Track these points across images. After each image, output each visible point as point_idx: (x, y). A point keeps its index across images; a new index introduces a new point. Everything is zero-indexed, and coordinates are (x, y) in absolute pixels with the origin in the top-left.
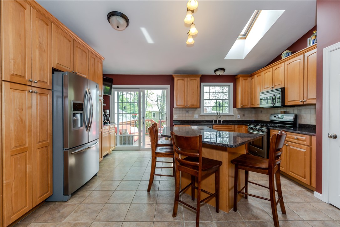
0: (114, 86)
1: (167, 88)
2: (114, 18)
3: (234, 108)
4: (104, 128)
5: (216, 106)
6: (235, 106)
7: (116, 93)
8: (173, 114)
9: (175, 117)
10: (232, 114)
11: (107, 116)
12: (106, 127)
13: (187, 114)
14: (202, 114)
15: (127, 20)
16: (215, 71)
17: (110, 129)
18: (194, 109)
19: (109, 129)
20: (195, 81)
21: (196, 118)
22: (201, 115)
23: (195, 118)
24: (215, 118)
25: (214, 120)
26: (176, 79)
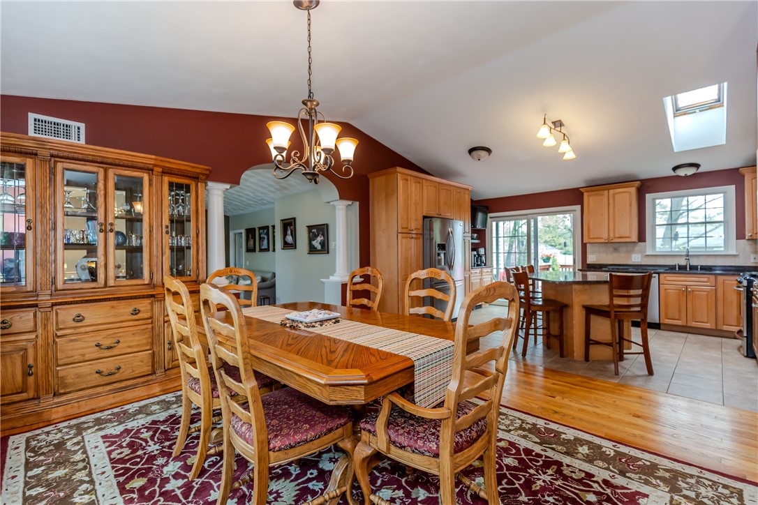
0: (490, 215)
1: (575, 210)
2: (474, 153)
3: (737, 238)
4: (473, 271)
5: (706, 237)
6: (740, 235)
7: (494, 224)
8: (588, 254)
9: (591, 259)
10: (735, 253)
11: (481, 257)
12: (478, 270)
13: (616, 255)
14: (648, 253)
15: (488, 150)
16: (675, 169)
17: (483, 274)
18: (632, 245)
19: (481, 273)
20: (625, 194)
21: (637, 261)
22: (648, 255)
23: (633, 261)
24: (683, 262)
25: (679, 266)
26: (585, 195)
